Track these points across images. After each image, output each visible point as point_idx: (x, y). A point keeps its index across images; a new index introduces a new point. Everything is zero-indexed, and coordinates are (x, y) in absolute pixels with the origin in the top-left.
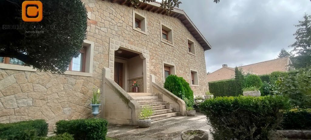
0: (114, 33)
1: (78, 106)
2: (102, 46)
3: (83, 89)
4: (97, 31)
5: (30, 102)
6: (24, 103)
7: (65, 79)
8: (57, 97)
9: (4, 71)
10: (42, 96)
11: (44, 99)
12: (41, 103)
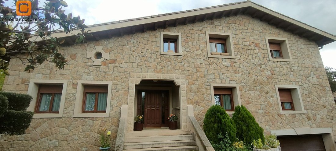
0: (135, 65)
1: (95, 146)
2: (120, 83)
3: (100, 129)
4: (115, 69)
5: (57, 143)
6: (52, 144)
7: (84, 121)
8: (77, 138)
9: (42, 119)
10: (65, 138)
11: (66, 141)
12: (64, 143)
